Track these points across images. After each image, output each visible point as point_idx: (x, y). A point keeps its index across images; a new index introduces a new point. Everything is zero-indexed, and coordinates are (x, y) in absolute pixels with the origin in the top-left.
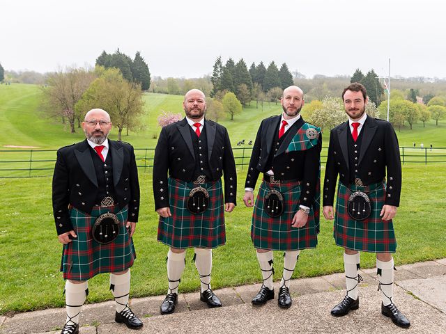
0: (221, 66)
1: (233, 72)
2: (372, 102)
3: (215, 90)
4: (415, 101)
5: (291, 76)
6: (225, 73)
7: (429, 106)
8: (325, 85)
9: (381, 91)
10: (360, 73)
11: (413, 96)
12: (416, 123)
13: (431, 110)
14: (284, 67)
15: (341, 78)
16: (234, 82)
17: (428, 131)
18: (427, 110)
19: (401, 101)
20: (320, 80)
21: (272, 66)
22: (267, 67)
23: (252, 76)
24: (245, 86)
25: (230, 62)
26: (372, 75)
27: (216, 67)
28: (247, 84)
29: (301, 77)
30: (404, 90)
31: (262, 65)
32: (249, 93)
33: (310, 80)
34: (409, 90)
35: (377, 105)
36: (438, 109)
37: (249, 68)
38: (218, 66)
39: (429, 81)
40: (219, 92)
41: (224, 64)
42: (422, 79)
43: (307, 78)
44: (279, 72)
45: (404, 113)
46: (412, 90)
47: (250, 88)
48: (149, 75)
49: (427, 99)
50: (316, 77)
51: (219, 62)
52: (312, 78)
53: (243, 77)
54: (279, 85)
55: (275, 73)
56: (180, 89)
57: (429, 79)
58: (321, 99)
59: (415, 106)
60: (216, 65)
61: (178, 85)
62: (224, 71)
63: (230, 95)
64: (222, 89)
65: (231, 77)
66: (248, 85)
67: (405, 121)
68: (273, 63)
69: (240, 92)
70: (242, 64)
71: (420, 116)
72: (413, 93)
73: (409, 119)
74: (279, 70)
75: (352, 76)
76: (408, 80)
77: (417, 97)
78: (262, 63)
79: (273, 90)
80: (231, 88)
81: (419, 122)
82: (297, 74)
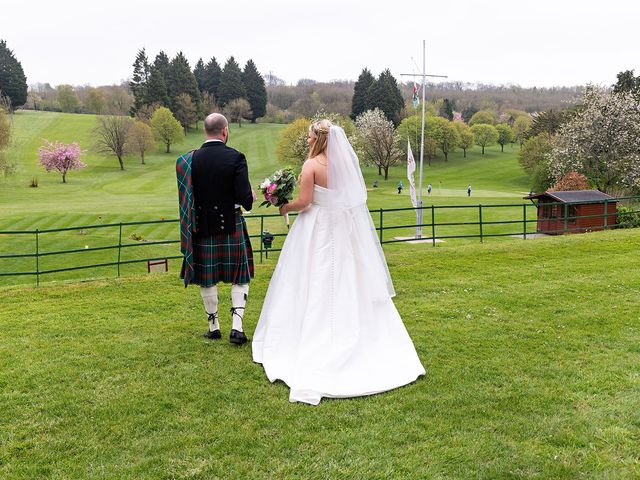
0: (145, 65)
1: (167, 74)
2: (389, 120)
3: (138, 105)
4: (451, 118)
5: (262, 81)
6: (153, 75)
7: (472, 124)
8: (315, 94)
9: (401, 103)
10: (369, 75)
11: (448, 110)
12: (453, 151)
13: (474, 131)
14: (250, 65)
15: (339, 84)
16: (169, 90)
17: (472, 164)
18: (468, 131)
19: (432, 119)
20: (307, 88)
21: (231, 63)
22: (222, 67)
23: (199, 81)
24: (188, 98)
25: (162, 58)
26: (387, 77)
27: (137, 66)
28: (190, 93)
29: (278, 83)
30: (434, 102)
31: (214, 63)
32: (195, 109)
33: (293, 88)
34: (442, 101)
35: (396, 124)
36: (484, 129)
37: (193, 67)
38: (141, 64)
39: (469, 87)
40: (144, 107)
41: (151, 61)
42: (458, 85)
43: (288, 84)
44: (242, 75)
45: (436, 137)
46: (446, 101)
47: (195, 99)
48: (25, 79)
49: (468, 115)
50: (301, 83)
51: (142, 57)
52: (295, 84)
53: (184, 81)
54: (243, 96)
55: (236, 75)
56: (81, 104)
57: (469, 83)
58: (310, 116)
59: (452, 125)
60: (137, 62)
61: (76, 96)
62: (151, 72)
63: (162, 112)
64: (149, 103)
65: (164, 83)
66: (193, 95)
67: (438, 150)
68: (232, 59)
69: (180, 107)
70: (181, 60)
71: (460, 140)
72: (448, 105)
73: (443, 146)
74: (242, 71)
75: (356, 80)
76: (439, 86)
77: (454, 112)
78: (214, 60)
79: (234, 104)
80: (163, 100)
81: (458, 149)
82: (271, 77)
